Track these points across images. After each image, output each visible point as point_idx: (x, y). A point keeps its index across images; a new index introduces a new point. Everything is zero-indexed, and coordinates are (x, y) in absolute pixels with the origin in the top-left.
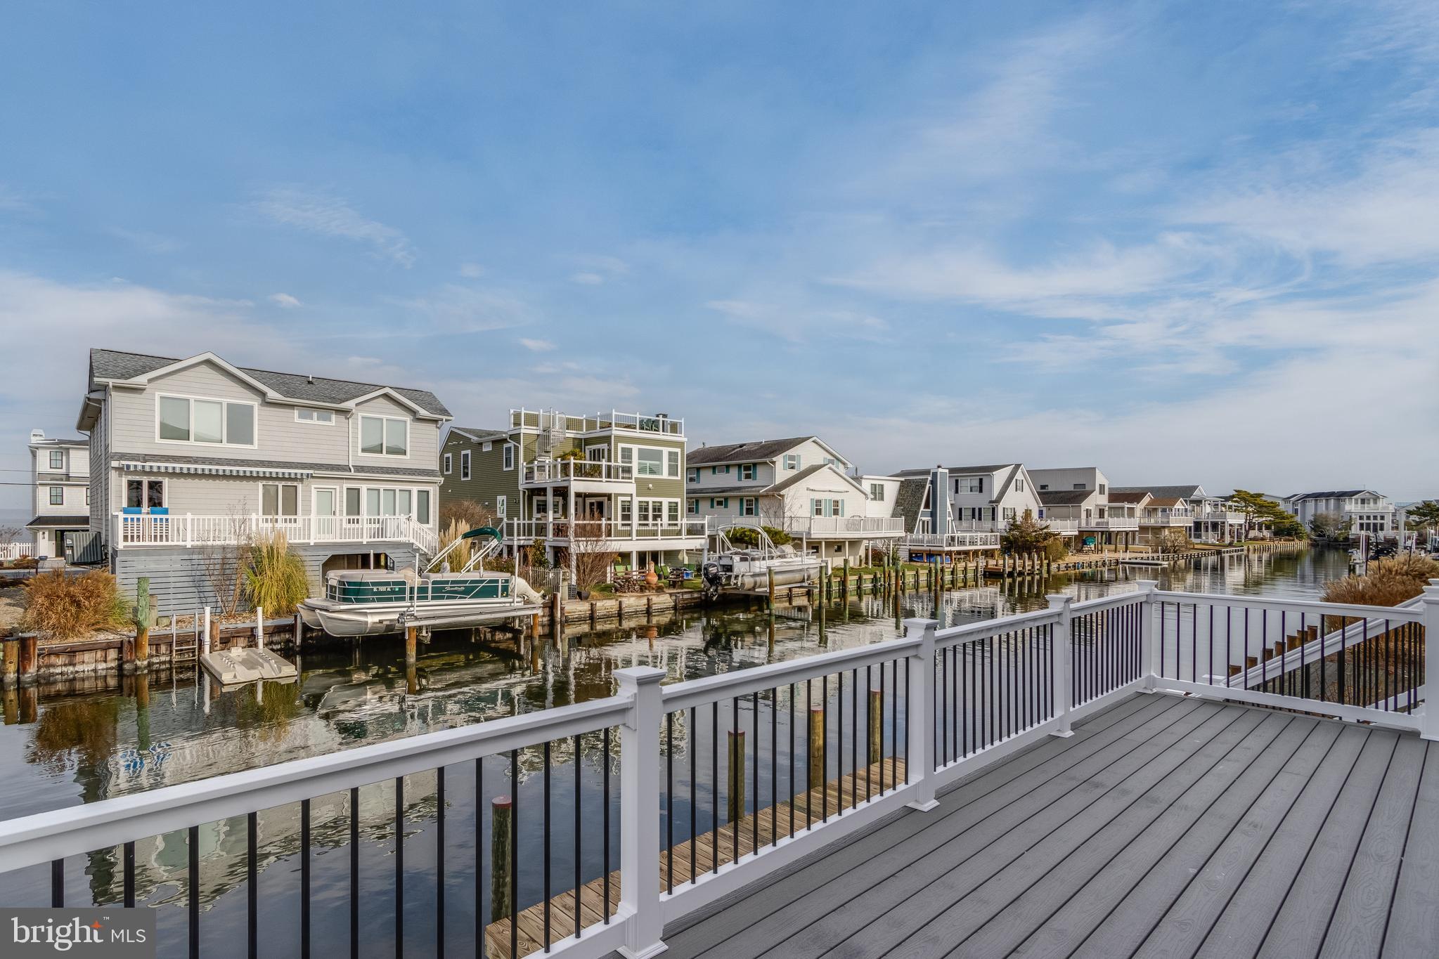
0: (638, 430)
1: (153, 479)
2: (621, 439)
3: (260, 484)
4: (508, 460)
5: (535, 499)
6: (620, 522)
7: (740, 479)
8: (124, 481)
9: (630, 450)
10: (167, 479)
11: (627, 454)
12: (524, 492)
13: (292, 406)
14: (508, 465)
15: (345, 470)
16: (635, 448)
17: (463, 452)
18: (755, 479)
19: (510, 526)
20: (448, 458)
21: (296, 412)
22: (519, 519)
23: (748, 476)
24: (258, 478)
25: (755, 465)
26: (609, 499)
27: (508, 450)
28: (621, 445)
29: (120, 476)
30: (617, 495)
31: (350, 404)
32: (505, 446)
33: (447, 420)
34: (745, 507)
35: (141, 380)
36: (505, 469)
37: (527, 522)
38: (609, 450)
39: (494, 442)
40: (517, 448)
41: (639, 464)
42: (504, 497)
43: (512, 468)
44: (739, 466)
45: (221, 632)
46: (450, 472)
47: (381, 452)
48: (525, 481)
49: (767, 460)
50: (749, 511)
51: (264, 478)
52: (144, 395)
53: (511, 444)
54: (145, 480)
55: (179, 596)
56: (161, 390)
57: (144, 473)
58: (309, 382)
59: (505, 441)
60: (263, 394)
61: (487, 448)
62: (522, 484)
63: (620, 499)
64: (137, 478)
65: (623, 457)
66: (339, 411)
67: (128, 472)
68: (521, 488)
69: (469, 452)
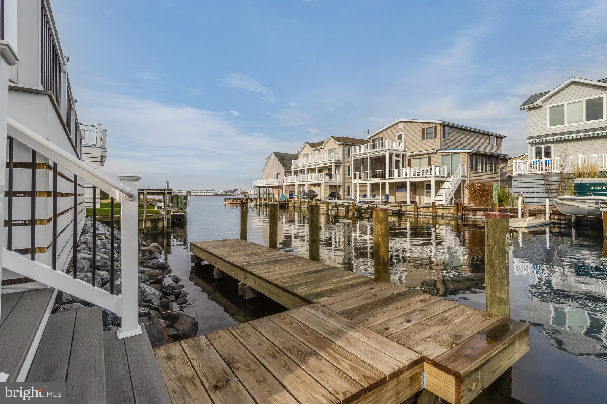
1: (546, 145)
8: (534, 148)
10: (553, 145)
24: (604, 137)
29: (532, 146)
35: (539, 102)
45: (530, 210)
52: (542, 108)
54: (543, 147)
55: (539, 196)
56: (550, 104)
57: (543, 143)
64: (539, 146)
67: (536, 144)
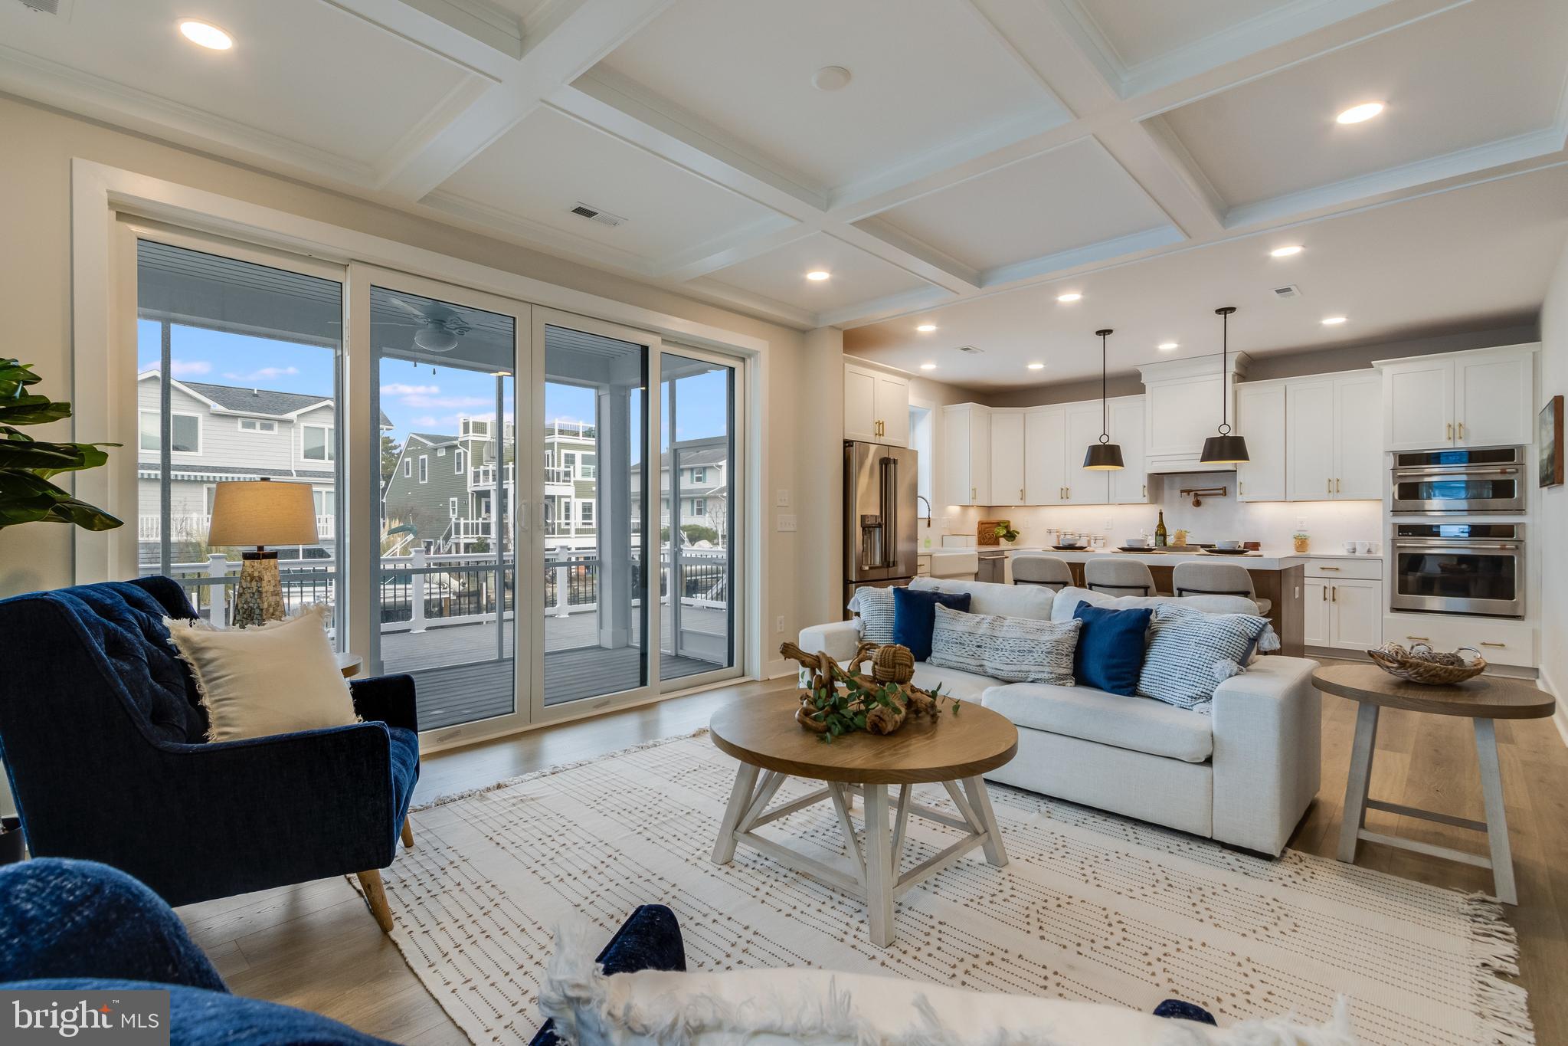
0: (581, 437)
2: (562, 445)
3: (205, 487)
4: (459, 464)
5: (483, 500)
6: (563, 521)
7: (692, 482)
9: (573, 456)
11: (570, 460)
12: (473, 494)
13: (236, 417)
14: (459, 469)
15: (288, 475)
16: (579, 455)
17: (421, 457)
18: (705, 482)
19: (457, 525)
20: (408, 463)
21: (240, 422)
22: (466, 518)
23: (699, 479)
24: (202, 482)
25: (705, 468)
26: (554, 501)
27: (459, 455)
28: (564, 452)
30: (560, 497)
31: (292, 415)
32: (457, 451)
33: (387, 429)
34: (695, 507)
36: (456, 473)
37: (475, 521)
38: (553, 456)
39: (448, 448)
40: (465, 453)
41: (583, 468)
42: (456, 499)
43: (462, 472)
44: (692, 470)
46: (410, 476)
47: (323, 458)
48: (473, 484)
49: (714, 464)
50: (700, 512)
51: (209, 482)
53: (461, 450)
58: (255, 395)
59: (455, 447)
60: (208, 406)
61: (442, 453)
62: (471, 487)
63: (563, 500)
65: (567, 462)
66: (281, 421)
68: (469, 490)
69: (425, 457)
